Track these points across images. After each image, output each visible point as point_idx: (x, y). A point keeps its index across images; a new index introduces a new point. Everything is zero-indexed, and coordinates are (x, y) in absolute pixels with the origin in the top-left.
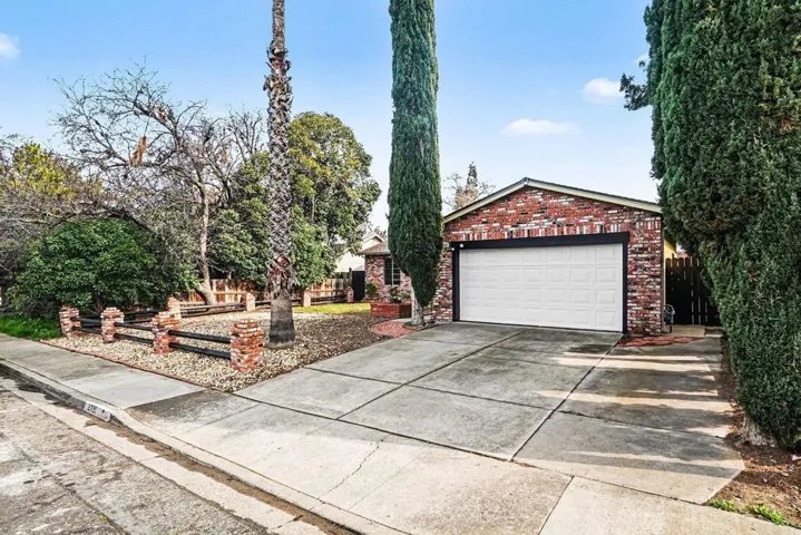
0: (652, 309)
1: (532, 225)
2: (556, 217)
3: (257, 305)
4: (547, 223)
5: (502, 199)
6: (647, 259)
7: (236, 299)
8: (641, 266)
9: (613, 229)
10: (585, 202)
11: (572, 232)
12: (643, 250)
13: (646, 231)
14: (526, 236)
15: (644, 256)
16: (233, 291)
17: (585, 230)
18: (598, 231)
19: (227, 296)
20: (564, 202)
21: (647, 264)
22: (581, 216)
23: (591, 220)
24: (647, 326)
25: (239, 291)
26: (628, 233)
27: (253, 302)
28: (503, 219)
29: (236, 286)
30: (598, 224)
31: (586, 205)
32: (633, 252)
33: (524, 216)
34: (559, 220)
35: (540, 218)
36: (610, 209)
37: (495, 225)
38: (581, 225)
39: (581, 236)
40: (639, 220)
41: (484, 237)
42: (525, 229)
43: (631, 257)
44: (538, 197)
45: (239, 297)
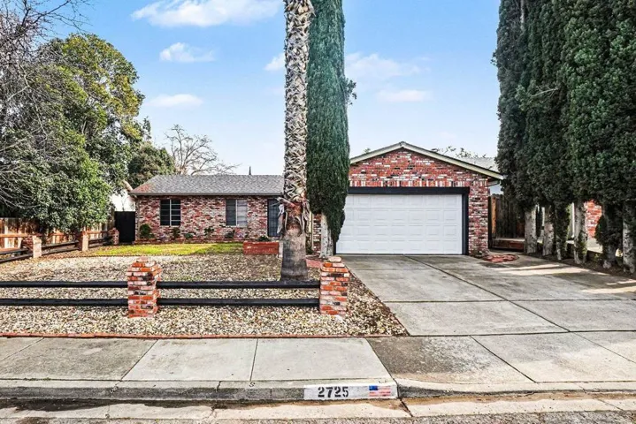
0: (483, 238)
1: (403, 178)
2: (421, 173)
3: (43, 249)
4: (415, 177)
5: (380, 156)
6: (480, 206)
7: (16, 243)
8: (476, 210)
9: (460, 184)
10: (442, 164)
11: (432, 185)
12: (477, 199)
13: (480, 187)
14: (398, 185)
15: (478, 203)
16: (13, 234)
17: (441, 184)
18: (450, 185)
19: (6, 240)
20: (427, 163)
21: (480, 209)
22: (439, 173)
23: (445, 177)
24: (480, 249)
25: (20, 233)
26: (469, 188)
27: (40, 246)
28: (379, 171)
29: (17, 228)
30: (450, 180)
31: (442, 166)
32: (472, 201)
33: (397, 170)
34: (423, 175)
35: (409, 173)
36: (458, 171)
37: (372, 175)
38: (439, 180)
39: (439, 188)
40: (476, 180)
41: (363, 184)
42: (398, 180)
43: (470, 204)
44: (408, 157)
45: (20, 240)
